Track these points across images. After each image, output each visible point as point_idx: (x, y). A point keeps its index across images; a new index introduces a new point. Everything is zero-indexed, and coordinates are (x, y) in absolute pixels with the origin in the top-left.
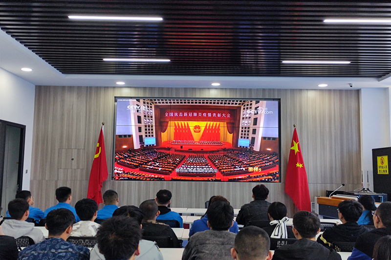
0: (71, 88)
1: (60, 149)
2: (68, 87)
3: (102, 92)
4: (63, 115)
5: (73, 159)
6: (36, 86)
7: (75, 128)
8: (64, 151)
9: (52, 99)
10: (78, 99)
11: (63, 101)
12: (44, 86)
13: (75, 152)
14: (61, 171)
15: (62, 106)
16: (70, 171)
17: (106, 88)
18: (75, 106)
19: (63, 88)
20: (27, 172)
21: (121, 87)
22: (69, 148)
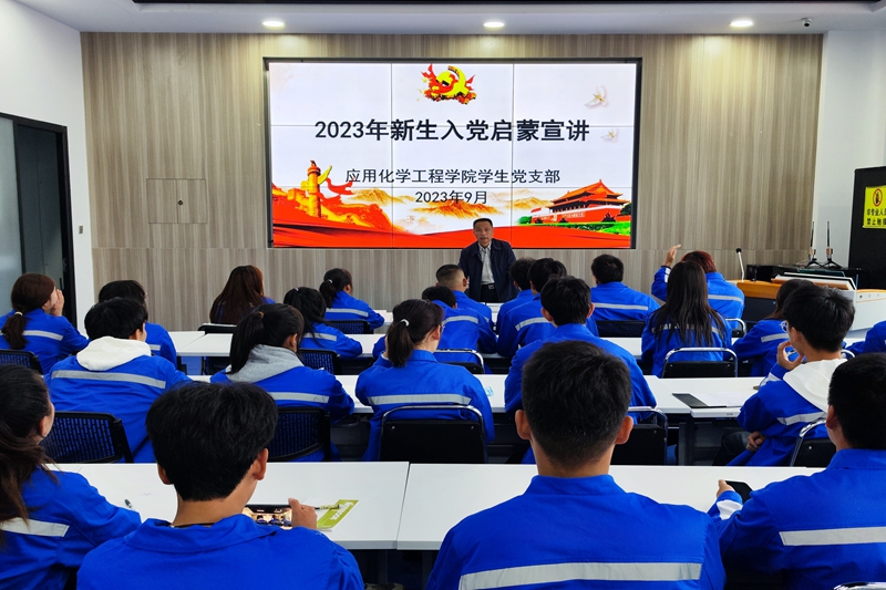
0: (162, 38)
1: (151, 178)
2: (156, 34)
3: (234, 47)
4: (148, 101)
5: (180, 203)
6: (83, 34)
7: (178, 131)
8: (158, 184)
9: (121, 64)
10: (180, 64)
11: (146, 68)
12: (102, 34)
13: (183, 186)
14: (158, 228)
15: (147, 81)
16: (175, 227)
17: (243, 36)
18: (174, 81)
19: (145, 36)
20: (81, 231)
21: (276, 34)
22: (169, 178)
